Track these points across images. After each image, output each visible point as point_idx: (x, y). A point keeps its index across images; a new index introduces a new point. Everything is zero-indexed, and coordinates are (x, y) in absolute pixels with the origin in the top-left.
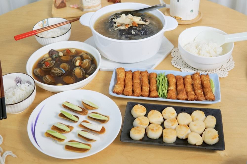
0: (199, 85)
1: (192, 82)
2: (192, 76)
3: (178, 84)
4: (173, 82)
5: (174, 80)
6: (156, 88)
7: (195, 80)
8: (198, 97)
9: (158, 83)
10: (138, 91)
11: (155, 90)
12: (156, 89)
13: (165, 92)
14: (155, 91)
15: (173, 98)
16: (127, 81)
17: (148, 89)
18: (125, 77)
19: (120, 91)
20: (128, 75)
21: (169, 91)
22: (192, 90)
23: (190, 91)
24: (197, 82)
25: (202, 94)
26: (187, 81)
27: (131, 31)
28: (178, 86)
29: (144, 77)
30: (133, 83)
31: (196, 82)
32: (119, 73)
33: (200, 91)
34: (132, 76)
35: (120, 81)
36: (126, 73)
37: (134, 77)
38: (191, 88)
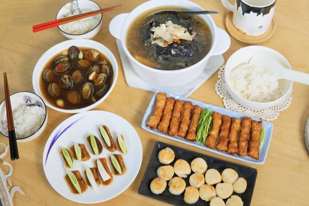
0: (245, 135)
1: (239, 129)
2: (242, 121)
3: (222, 128)
4: (217, 125)
5: (220, 122)
6: (196, 129)
7: (244, 127)
8: (239, 152)
9: (199, 123)
10: (174, 129)
11: (193, 132)
12: (195, 131)
13: (205, 137)
14: (193, 134)
15: (211, 147)
16: (165, 113)
17: (187, 128)
18: (164, 106)
19: (154, 126)
20: (169, 104)
21: (209, 137)
22: (236, 140)
23: (233, 142)
24: (246, 131)
25: (246, 148)
26: (234, 127)
27: (171, 50)
28: (221, 131)
29: (186, 111)
30: (172, 115)
31: (244, 130)
32: (159, 99)
33: (244, 144)
34: (173, 106)
35: (158, 111)
36: (167, 101)
37: (175, 109)
38: (236, 137)
